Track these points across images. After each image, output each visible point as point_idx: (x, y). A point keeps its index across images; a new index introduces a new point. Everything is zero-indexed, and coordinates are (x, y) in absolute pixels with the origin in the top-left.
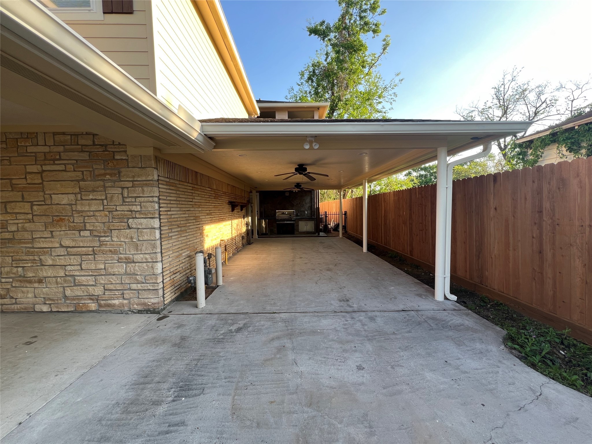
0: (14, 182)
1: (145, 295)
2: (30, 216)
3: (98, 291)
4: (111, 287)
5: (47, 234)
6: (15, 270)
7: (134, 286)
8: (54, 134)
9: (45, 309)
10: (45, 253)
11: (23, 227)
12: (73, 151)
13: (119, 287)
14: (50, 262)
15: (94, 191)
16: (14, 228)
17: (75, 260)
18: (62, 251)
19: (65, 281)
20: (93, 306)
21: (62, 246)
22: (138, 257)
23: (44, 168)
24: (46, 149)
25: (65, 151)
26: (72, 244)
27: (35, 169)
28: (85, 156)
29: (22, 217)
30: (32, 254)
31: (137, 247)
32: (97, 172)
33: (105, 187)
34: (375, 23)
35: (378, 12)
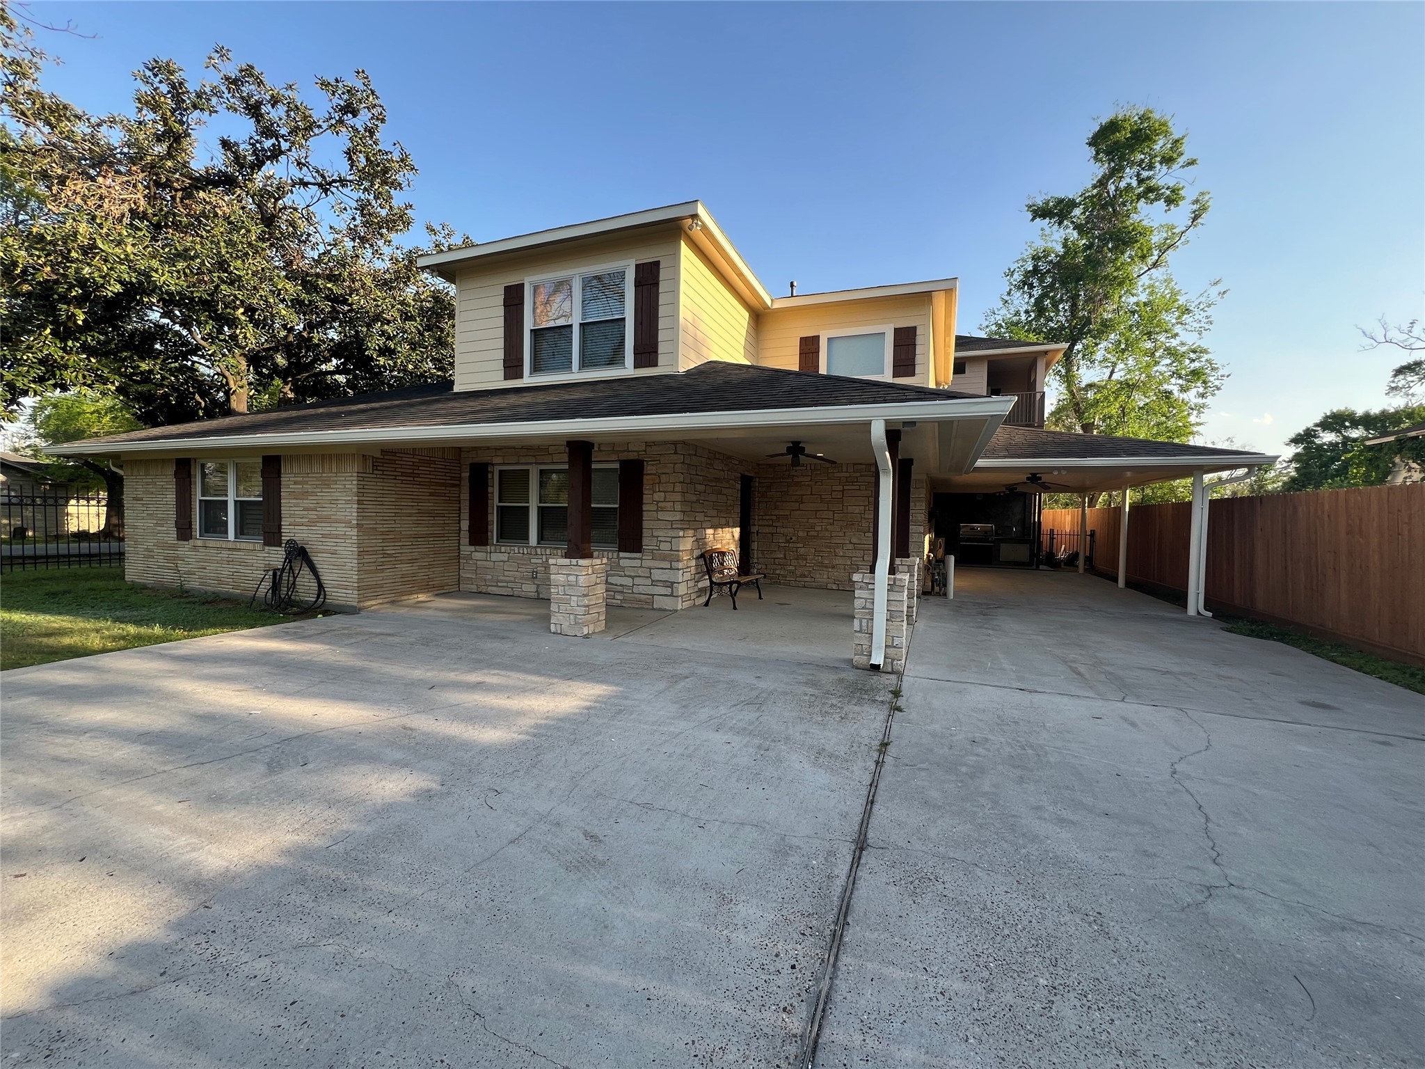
0: (823, 497)
2: (832, 521)
5: (841, 534)
6: (816, 558)
8: (854, 464)
9: (834, 587)
10: (838, 547)
11: (826, 528)
12: (866, 476)
14: (842, 554)
16: (819, 529)
18: (851, 546)
19: (851, 568)
21: (851, 543)
23: (845, 487)
24: (848, 475)
25: (861, 476)
26: (859, 542)
27: (840, 488)
29: (826, 521)
30: (830, 547)
34: (1171, 185)
35: (1180, 165)
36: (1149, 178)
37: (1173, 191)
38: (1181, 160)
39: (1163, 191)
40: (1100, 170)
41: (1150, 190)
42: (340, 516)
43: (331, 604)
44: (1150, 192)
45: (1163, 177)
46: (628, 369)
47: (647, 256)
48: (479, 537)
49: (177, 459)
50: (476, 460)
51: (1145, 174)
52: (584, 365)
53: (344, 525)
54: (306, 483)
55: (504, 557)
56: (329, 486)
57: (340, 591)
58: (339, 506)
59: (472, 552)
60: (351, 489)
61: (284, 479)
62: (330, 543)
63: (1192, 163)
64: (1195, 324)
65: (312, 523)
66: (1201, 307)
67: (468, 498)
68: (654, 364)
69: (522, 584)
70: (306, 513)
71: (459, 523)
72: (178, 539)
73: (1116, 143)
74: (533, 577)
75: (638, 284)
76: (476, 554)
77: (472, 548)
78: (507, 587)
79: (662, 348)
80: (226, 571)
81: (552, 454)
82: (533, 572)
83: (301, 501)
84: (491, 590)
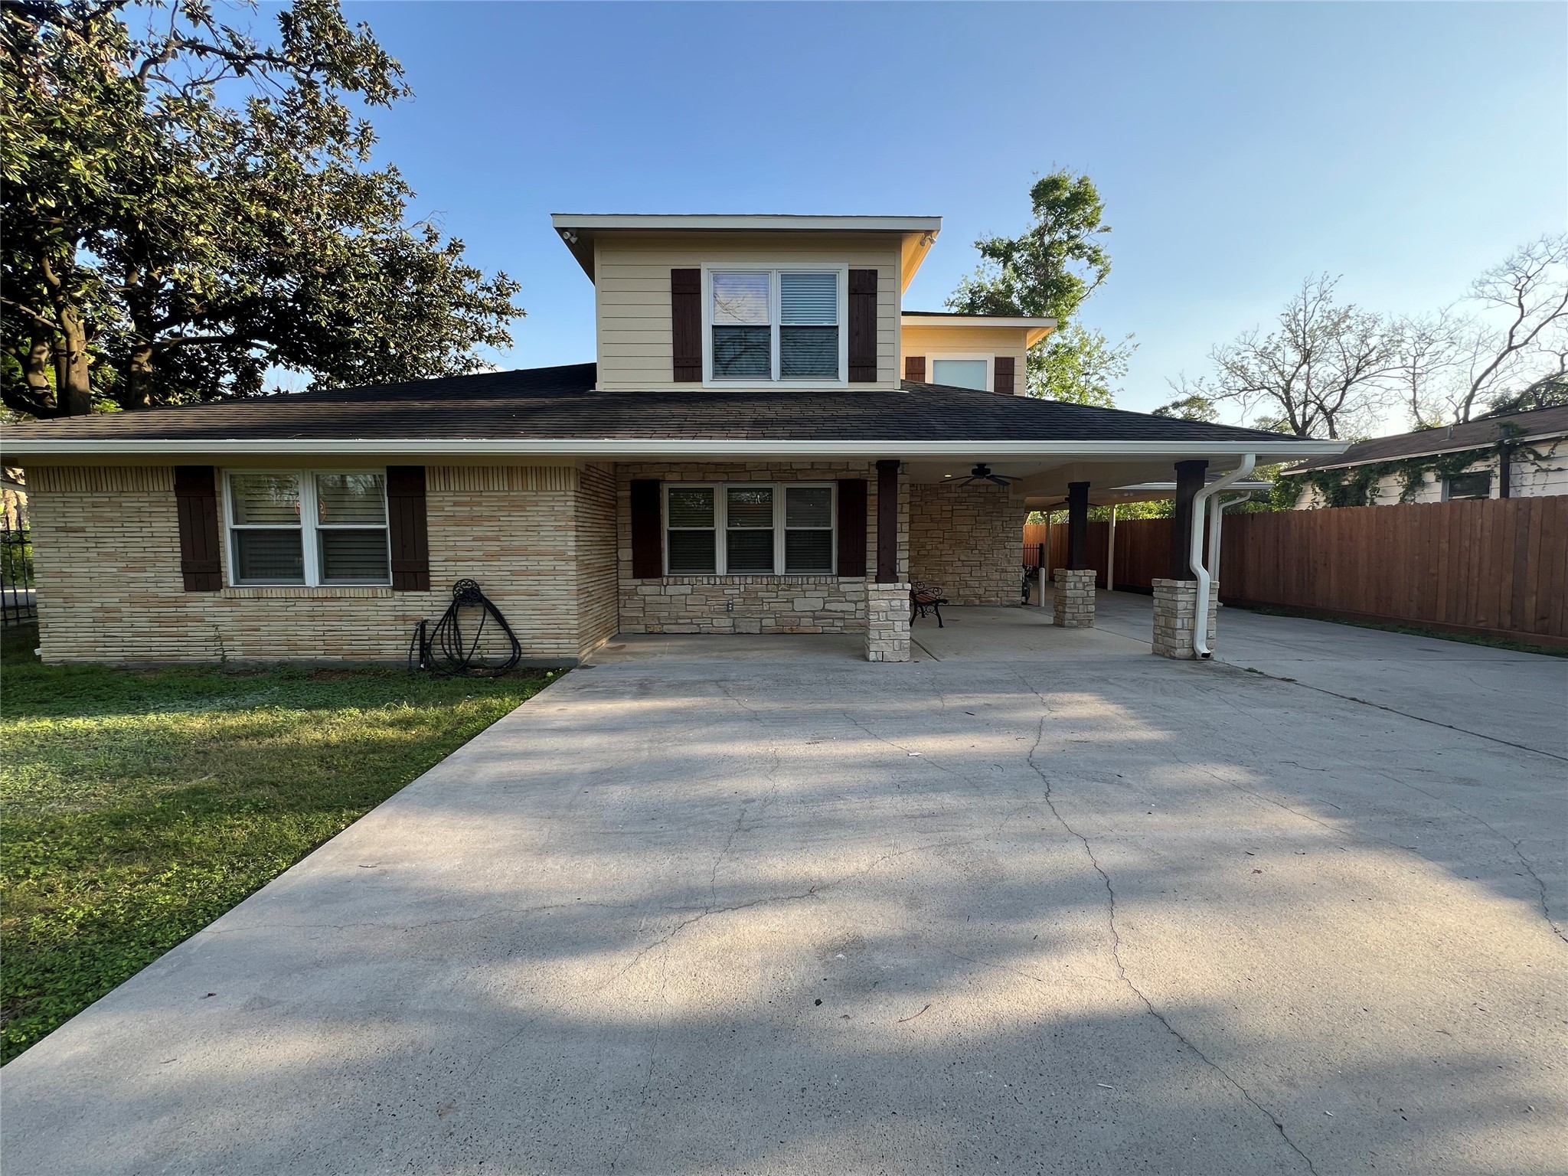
1: (1012, 594)
2: (941, 540)
3: (981, 591)
4: (990, 589)
5: (950, 552)
6: (927, 576)
7: (1005, 589)
12: (974, 496)
13: (995, 589)
14: (951, 571)
15: (984, 523)
17: (967, 570)
20: (977, 602)
21: (959, 560)
22: (1009, 569)
23: (954, 507)
24: (956, 495)
26: (967, 559)
27: (948, 508)
28: (982, 500)
30: (940, 565)
31: (1009, 562)
32: (988, 511)
33: (991, 521)
34: (1093, 246)
35: (1098, 229)
36: (1077, 236)
37: (1095, 252)
38: (1099, 226)
39: (1086, 250)
40: (1037, 222)
41: (1079, 247)
42: (544, 546)
43: (527, 660)
44: (1077, 250)
45: (1087, 237)
46: (842, 383)
47: (864, 263)
48: (646, 567)
49: (176, 467)
50: (639, 476)
51: (1074, 232)
52: (786, 372)
53: (552, 558)
54: (480, 504)
55: (688, 590)
56: (522, 508)
57: (545, 641)
58: (541, 533)
59: (636, 586)
60: (564, 512)
61: (432, 500)
62: (525, 583)
63: (1107, 229)
64: (1116, 369)
65: (491, 556)
66: (1123, 355)
67: (630, 522)
68: (873, 379)
69: (712, 619)
70: (480, 543)
71: (617, 552)
72: (188, 588)
73: (1057, 199)
74: (728, 610)
75: (853, 292)
76: (644, 588)
77: (638, 582)
78: (692, 623)
79: (881, 363)
80: (305, 632)
81: (749, 471)
82: (728, 605)
83: (469, 528)
84: (666, 628)
